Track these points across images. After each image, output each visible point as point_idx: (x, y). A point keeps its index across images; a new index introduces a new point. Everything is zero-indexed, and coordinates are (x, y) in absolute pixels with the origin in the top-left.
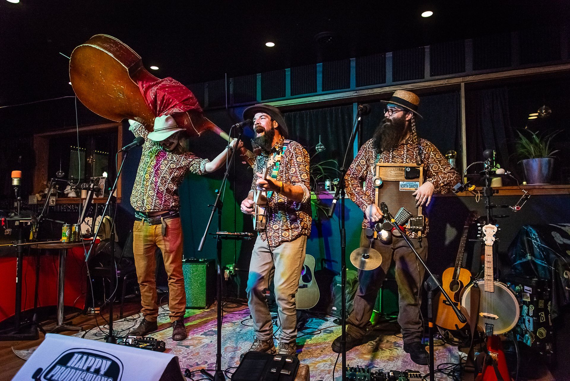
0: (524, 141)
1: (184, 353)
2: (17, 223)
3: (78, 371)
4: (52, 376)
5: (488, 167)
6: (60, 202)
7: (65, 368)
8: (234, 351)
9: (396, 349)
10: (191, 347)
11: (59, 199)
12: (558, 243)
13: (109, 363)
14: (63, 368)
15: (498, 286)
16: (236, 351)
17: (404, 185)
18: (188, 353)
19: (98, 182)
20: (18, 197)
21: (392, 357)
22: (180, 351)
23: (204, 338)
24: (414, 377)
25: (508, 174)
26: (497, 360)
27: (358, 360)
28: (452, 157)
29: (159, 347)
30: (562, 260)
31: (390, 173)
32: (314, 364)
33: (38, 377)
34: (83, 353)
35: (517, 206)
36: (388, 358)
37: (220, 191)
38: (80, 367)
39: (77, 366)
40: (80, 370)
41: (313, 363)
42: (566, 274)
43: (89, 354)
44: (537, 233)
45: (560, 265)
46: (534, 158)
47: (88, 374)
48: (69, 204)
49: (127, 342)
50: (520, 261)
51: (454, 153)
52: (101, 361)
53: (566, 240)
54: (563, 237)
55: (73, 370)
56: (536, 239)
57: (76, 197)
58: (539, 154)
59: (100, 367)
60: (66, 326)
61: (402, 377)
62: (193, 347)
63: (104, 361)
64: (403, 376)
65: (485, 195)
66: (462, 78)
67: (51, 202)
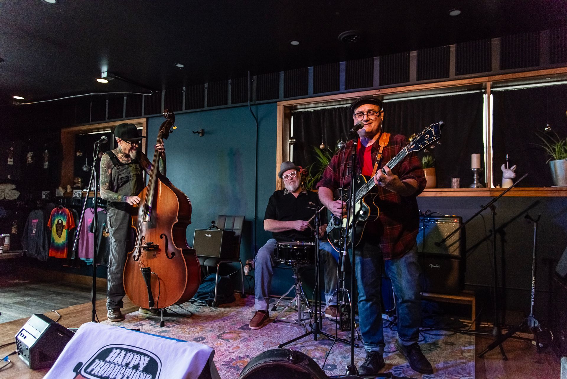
3: (117, 366)
4: (92, 370)
7: (104, 363)
13: (147, 359)
14: (102, 362)
23: (242, 332)
33: (78, 371)
38: (120, 362)
39: (116, 361)
40: (119, 365)
43: (128, 350)
47: (127, 369)
52: (139, 357)
55: (112, 365)
59: (138, 364)
63: (143, 358)
66: (488, 78)
67: (77, 195)
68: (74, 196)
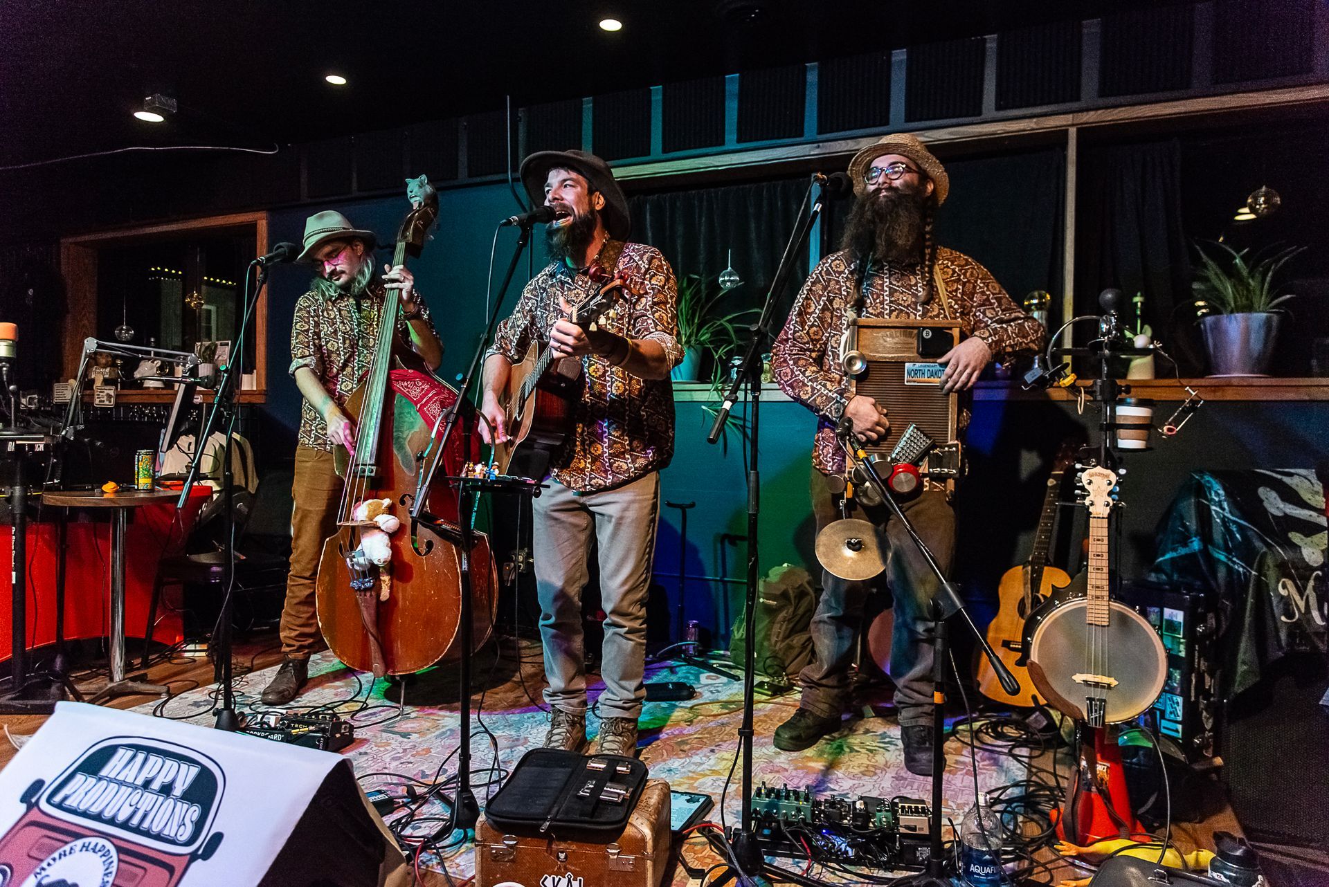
0: (1212, 270)
1: (395, 749)
2: (11, 447)
3: (124, 788)
4: (66, 798)
5: (1109, 332)
6: (125, 400)
7: (94, 781)
8: (511, 748)
9: (883, 748)
10: (414, 736)
11: (126, 392)
12: (1272, 515)
13: (194, 771)
14: (90, 779)
15: (1119, 612)
16: (516, 746)
17: (916, 372)
18: (405, 750)
19: (214, 353)
20: (9, 384)
21: (873, 766)
22: (388, 744)
23: (445, 716)
24: (912, 812)
25: (1156, 349)
26: (1106, 778)
27: (794, 773)
28: (1040, 307)
29: (338, 735)
30: (1276, 554)
31: (881, 341)
32: (692, 778)
33: (33, 800)
34: (138, 748)
35: (1170, 424)
36: (862, 769)
37: (468, 377)
38: (130, 780)
39: (121, 777)
40: (128, 785)
41: (689, 778)
42: (1284, 587)
43: (150, 750)
44: (1225, 489)
45: (1271, 565)
46: (1232, 312)
47: (146, 794)
48: (145, 405)
49: (265, 723)
50: (1174, 554)
51: (1045, 297)
52: (176, 765)
53: (1291, 506)
54: (1284, 499)
55: (112, 785)
56: (1220, 505)
57: (162, 388)
58: (1245, 302)
59: (173, 781)
60: (130, 684)
61: (884, 813)
62: (417, 735)
63: (184, 767)
64: (887, 811)
65: (1099, 398)
66: (1071, 116)
67: (105, 399)
68: (97, 401)
